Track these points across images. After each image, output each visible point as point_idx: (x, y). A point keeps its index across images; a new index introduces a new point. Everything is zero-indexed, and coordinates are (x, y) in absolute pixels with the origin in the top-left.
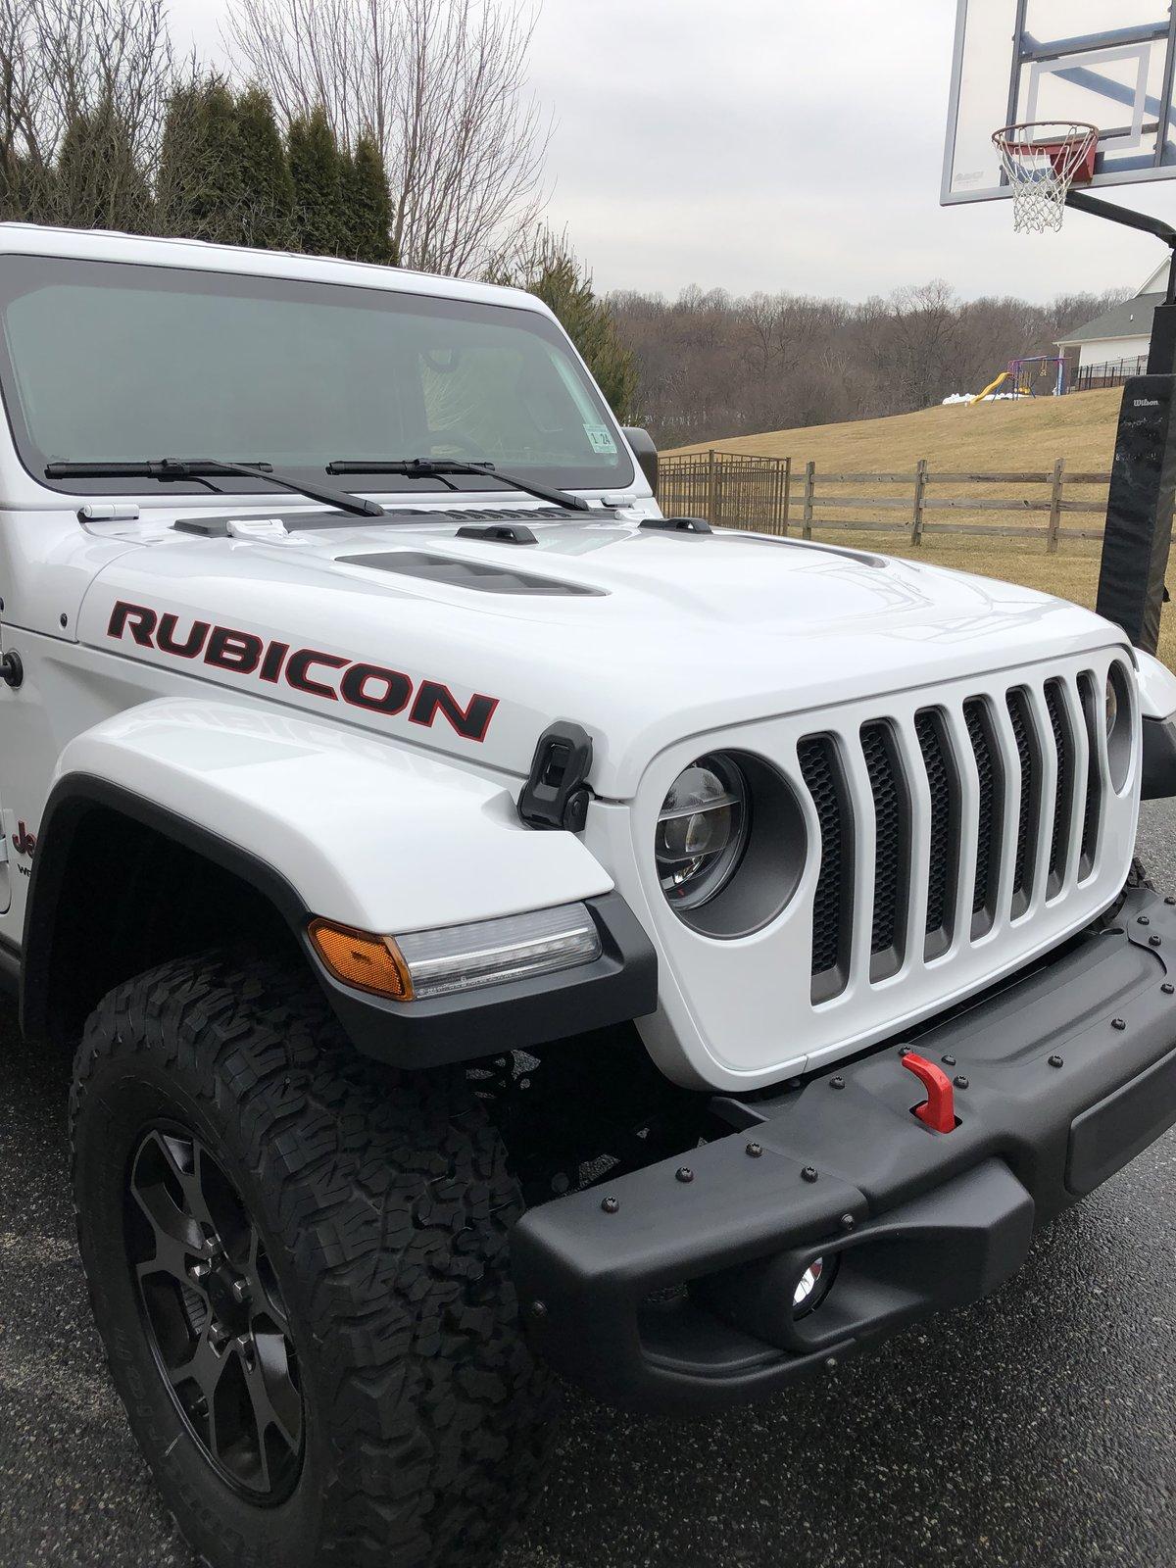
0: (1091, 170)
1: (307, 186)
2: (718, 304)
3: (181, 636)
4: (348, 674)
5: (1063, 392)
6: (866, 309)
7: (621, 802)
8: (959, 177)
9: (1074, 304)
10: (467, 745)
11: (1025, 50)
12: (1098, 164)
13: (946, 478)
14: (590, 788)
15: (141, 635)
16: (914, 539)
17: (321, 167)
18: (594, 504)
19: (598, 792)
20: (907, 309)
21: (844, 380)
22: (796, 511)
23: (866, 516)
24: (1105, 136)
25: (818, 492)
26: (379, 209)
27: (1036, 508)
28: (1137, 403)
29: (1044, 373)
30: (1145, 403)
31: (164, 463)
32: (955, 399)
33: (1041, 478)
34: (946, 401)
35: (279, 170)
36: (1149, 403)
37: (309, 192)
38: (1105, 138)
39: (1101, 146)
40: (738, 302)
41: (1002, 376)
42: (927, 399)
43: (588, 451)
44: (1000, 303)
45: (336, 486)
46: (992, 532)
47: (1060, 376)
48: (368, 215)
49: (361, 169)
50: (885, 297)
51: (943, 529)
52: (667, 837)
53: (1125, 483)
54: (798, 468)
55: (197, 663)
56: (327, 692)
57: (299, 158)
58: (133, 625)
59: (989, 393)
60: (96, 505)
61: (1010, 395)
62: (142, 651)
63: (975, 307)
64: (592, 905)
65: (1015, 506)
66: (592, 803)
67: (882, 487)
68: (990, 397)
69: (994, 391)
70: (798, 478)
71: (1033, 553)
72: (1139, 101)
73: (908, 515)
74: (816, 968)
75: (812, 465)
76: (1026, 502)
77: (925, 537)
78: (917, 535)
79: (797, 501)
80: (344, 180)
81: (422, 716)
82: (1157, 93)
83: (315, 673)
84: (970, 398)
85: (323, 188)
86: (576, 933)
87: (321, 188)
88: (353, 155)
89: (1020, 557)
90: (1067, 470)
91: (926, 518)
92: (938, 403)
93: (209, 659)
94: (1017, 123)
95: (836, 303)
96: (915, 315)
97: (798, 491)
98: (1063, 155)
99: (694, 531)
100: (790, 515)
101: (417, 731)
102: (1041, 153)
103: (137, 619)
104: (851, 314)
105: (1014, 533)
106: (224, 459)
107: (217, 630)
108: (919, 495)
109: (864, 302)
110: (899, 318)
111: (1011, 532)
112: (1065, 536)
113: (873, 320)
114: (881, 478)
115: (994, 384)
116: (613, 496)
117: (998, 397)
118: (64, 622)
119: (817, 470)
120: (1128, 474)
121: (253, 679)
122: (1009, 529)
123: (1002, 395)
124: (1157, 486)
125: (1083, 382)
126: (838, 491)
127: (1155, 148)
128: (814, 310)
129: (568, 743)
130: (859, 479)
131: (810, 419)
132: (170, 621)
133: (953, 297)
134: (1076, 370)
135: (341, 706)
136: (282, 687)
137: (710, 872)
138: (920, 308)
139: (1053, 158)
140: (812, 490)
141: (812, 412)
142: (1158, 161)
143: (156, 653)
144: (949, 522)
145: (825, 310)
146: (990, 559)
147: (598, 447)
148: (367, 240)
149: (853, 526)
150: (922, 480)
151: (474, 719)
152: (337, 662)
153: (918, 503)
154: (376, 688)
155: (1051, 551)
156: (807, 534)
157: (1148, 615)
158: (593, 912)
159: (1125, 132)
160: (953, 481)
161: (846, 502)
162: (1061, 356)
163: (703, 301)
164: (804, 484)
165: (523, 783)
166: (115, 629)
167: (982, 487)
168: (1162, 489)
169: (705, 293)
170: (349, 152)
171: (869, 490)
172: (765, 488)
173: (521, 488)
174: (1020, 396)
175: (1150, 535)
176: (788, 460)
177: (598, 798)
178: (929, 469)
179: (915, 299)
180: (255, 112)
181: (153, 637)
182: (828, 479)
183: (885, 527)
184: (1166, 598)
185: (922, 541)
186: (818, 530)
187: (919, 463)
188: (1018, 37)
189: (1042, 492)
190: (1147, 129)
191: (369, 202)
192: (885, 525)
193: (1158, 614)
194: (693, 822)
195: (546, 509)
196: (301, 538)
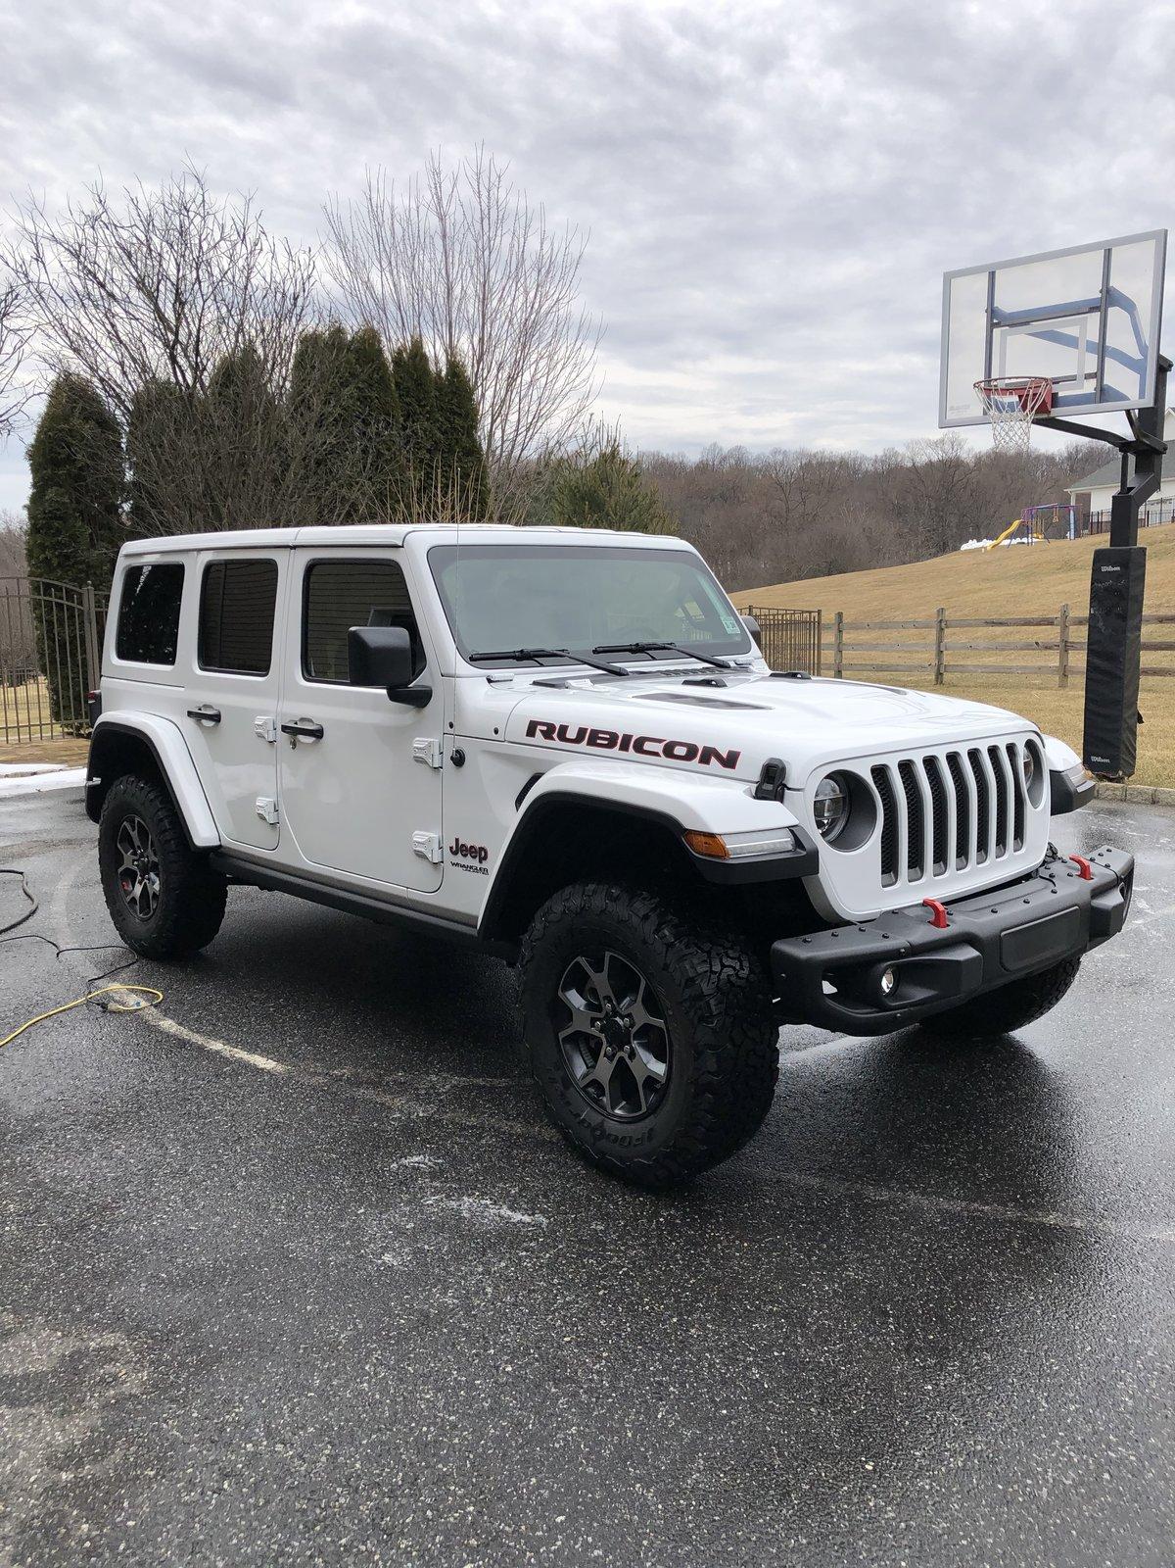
0: (1049, 406)
1: (408, 400)
2: (739, 460)
3: (571, 734)
4: (666, 745)
5: (1078, 535)
6: (882, 461)
7: (798, 790)
8: (952, 408)
9: (1084, 450)
10: (728, 771)
11: (996, 319)
12: (1055, 400)
13: (963, 624)
14: (785, 786)
15: (548, 735)
16: (937, 678)
17: (419, 384)
18: (732, 664)
19: (789, 786)
20: (922, 459)
21: (864, 529)
22: (828, 656)
23: (892, 658)
24: (1056, 381)
25: (846, 637)
26: (467, 416)
27: (1047, 648)
28: (1104, 569)
29: (1056, 520)
30: (1110, 569)
31: (522, 651)
32: (972, 544)
33: (1050, 622)
34: (964, 547)
35: (388, 387)
36: (1113, 569)
37: (409, 404)
38: (1058, 383)
39: (1055, 388)
40: (758, 458)
41: (1016, 524)
42: (945, 545)
43: (725, 633)
44: (1012, 452)
45: (601, 659)
46: (1009, 670)
47: (1072, 521)
48: (458, 421)
49: (451, 383)
50: (901, 450)
51: (962, 669)
52: (818, 807)
53: (1100, 631)
54: (828, 617)
55: (583, 746)
56: (656, 754)
57: (401, 378)
58: (542, 731)
59: (1006, 538)
60: (496, 674)
61: (1025, 540)
62: (549, 743)
63: (988, 456)
64: (791, 829)
65: (1028, 647)
66: (786, 791)
67: (905, 632)
68: (1006, 542)
69: (1011, 536)
70: (828, 627)
71: (1046, 688)
72: (1082, 345)
73: (930, 656)
74: (883, 872)
75: (840, 615)
76: (1037, 643)
77: (947, 677)
78: (939, 675)
79: (829, 646)
80: (437, 394)
81: (705, 760)
82: (1095, 338)
83: (647, 746)
84: (987, 543)
85: (421, 401)
86: (785, 841)
87: (419, 401)
88: (444, 373)
89: (1034, 692)
90: (1072, 614)
91: (947, 659)
92: (956, 548)
93: (589, 744)
94: (993, 377)
95: (853, 456)
96: (930, 464)
97: (828, 638)
98: (1028, 395)
99: (802, 678)
100: (823, 661)
101: (703, 767)
102: (1011, 393)
103: (545, 728)
104: (868, 466)
105: (1027, 671)
106: (549, 648)
107: (592, 730)
108: (940, 640)
109: (880, 454)
110: (915, 467)
111: (1025, 670)
112: (1073, 673)
113: (891, 471)
114: (904, 625)
115: (1009, 531)
116: (741, 658)
117: (1014, 542)
118: (496, 732)
119: (845, 620)
120: (1101, 624)
121: (615, 751)
122: (1025, 667)
123: (1018, 540)
124: (1124, 632)
125: (1095, 526)
126: (864, 636)
127: (1095, 389)
128: (832, 464)
129: (775, 766)
130: (884, 626)
131: (832, 569)
132: (564, 729)
133: (966, 447)
134: (1087, 515)
135: (664, 760)
136: (631, 753)
137: (834, 827)
138: (935, 458)
139: (1020, 397)
140: (841, 637)
141: (835, 562)
142: (1098, 399)
143: (557, 743)
144: (969, 663)
145: (843, 464)
146: (1006, 695)
147: (729, 631)
148: (457, 442)
149: (880, 668)
150: (942, 625)
151: (730, 761)
152: (660, 741)
153: (939, 646)
154: (680, 751)
155: (1063, 685)
156: (839, 674)
157: (1125, 735)
158: (792, 832)
159: (1073, 378)
160: (970, 625)
161: (875, 647)
162: (1073, 503)
163: (724, 459)
164: (835, 631)
165: (756, 785)
166: (531, 732)
167: (999, 630)
168: (1129, 635)
169: (725, 451)
170: (441, 371)
171: (894, 635)
172: (800, 637)
173: (692, 656)
174: (1036, 539)
175: (1123, 671)
176: (819, 612)
177: (789, 789)
178: (948, 615)
179: (929, 451)
180: (367, 346)
181: (555, 736)
182: (856, 627)
183: (910, 669)
184: (1140, 720)
185: (944, 680)
186: (848, 672)
187: (938, 611)
188: (990, 310)
189: (1052, 634)
190: (1088, 376)
191: (458, 410)
192: (910, 666)
193: (1134, 734)
194: (827, 803)
195: (707, 668)
196: (600, 687)
